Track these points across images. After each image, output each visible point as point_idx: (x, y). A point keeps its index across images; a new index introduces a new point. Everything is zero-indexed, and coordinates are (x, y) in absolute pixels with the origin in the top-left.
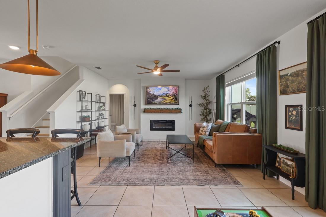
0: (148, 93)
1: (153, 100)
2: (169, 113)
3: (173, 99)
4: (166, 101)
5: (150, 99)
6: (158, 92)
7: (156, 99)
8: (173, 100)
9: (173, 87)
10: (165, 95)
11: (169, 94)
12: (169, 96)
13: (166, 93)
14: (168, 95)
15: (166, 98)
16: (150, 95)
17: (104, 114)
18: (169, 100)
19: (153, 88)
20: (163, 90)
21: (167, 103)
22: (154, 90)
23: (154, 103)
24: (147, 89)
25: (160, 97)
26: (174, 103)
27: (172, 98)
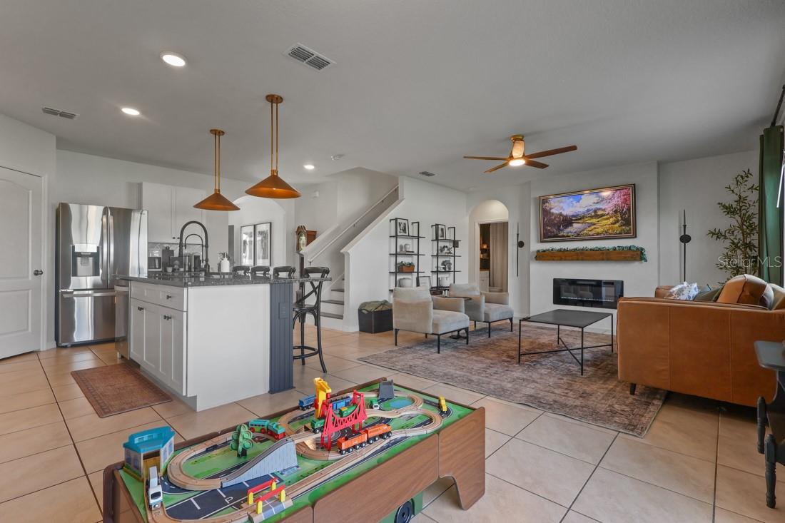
0: (546, 213)
1: (559, 229)
2: (603, 260)
3: (618, 221)
4: (595, 228)
5: (554, 227)
6: (572, 206)
7: (566, 227)
8: (617, 225)
9: (616, 190)
10: (593, 214)
11: (604, 210)
12: (602, 215)
13: (593, 207)
14: (600, 213)
15: (594, 221)
16: (553, 217)
17: (452, 261)
18: (603, 225)
19: (559, 199)
20: (587, 202)
21: (598, 234)
22: (562, 204)
23: (563, 236)
24: (544, 203)
25: (579, 219)
26: (619, 233)
27: (612, 220)
